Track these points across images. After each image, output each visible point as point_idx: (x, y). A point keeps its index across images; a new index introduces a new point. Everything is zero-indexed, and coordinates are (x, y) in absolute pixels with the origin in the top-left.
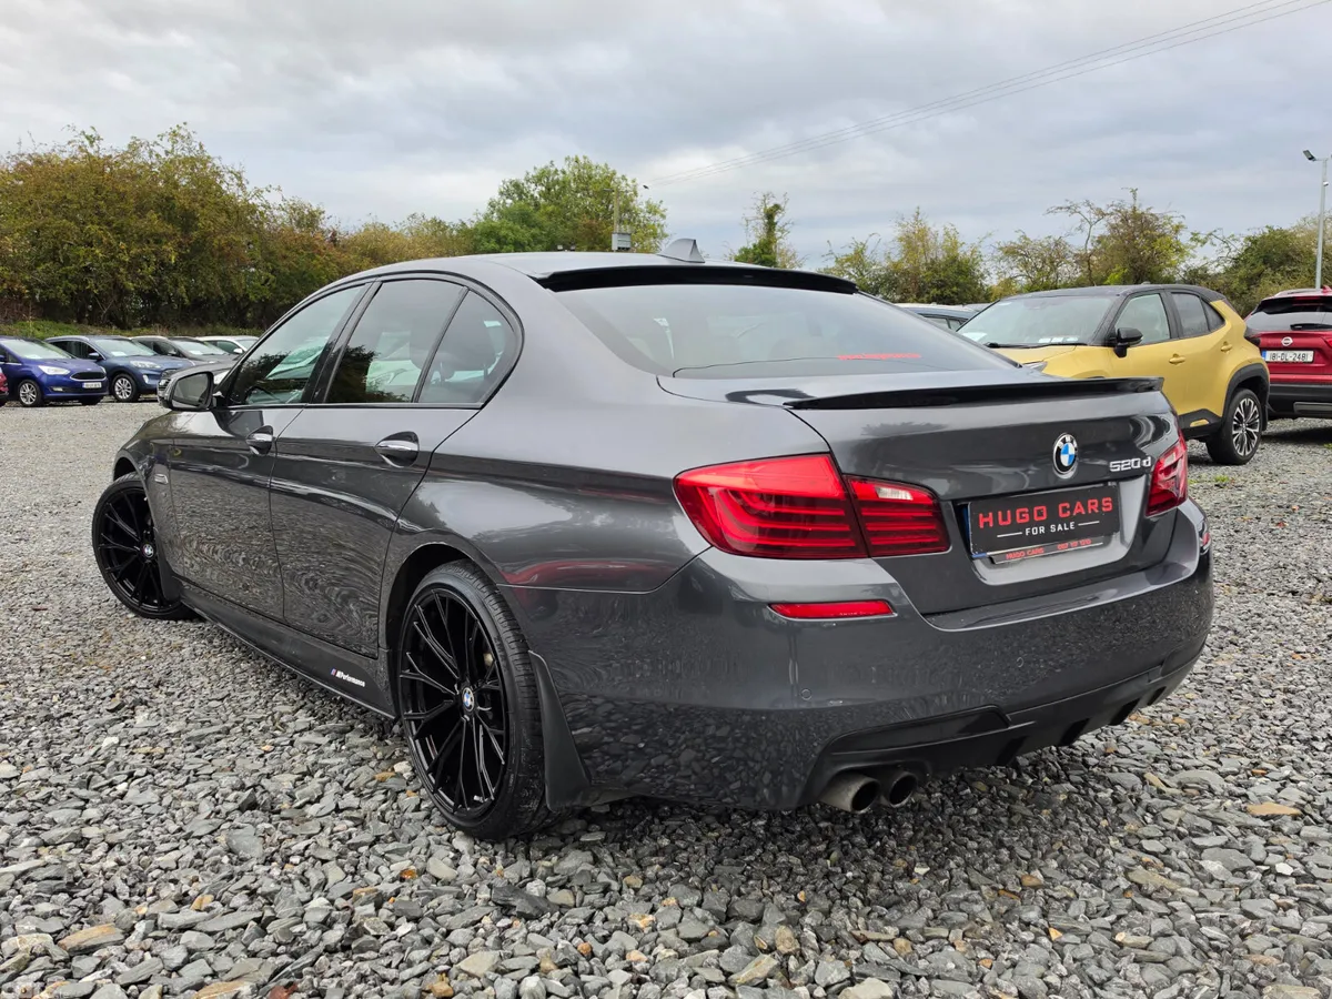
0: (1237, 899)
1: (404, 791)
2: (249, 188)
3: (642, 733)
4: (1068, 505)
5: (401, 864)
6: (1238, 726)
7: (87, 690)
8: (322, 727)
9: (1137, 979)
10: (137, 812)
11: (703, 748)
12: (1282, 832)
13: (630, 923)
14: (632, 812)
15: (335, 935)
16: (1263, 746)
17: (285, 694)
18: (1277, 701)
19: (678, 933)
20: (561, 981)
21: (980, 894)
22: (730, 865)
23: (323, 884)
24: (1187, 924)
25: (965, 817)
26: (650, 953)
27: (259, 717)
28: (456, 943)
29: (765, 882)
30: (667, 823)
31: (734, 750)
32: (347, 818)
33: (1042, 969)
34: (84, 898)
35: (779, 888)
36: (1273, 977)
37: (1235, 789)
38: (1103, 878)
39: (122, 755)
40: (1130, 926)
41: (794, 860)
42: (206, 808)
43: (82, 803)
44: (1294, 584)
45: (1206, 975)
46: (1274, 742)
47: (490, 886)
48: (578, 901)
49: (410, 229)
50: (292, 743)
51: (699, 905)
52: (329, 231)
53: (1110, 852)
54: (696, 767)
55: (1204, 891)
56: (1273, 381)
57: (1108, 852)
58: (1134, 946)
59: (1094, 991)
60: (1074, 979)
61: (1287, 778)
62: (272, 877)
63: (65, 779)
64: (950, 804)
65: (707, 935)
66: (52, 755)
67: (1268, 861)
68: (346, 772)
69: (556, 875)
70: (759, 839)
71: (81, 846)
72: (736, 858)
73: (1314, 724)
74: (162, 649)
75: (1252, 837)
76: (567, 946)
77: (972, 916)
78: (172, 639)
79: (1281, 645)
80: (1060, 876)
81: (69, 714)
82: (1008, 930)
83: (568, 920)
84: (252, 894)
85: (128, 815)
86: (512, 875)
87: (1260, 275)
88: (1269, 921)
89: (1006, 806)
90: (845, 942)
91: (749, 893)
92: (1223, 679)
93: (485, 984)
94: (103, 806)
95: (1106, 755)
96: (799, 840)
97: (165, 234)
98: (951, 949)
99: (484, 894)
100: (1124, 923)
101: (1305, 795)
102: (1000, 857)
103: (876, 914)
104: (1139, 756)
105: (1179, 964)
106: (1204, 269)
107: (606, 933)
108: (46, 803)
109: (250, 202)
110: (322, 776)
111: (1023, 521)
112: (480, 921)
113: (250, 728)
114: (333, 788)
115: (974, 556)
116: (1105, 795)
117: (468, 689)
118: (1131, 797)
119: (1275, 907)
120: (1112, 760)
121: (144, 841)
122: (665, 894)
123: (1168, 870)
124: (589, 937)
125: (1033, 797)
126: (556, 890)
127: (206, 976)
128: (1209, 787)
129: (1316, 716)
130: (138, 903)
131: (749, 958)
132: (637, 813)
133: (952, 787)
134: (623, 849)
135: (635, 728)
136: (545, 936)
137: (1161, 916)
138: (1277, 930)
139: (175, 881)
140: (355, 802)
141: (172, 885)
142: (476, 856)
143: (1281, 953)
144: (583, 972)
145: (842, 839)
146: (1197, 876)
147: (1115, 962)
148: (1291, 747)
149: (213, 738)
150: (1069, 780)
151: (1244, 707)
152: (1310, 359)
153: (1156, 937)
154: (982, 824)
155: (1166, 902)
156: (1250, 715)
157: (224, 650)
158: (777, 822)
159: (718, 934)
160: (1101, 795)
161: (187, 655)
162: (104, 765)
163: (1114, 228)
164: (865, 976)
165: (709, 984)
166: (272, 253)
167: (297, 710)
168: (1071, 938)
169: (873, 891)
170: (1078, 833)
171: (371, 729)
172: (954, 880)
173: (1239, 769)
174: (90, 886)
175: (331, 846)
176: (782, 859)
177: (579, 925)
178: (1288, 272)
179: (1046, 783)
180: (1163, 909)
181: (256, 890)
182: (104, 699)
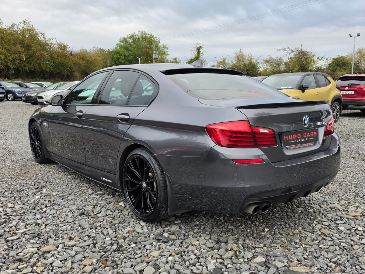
0: (349, 237)
1: (123, 210)
2: (47, 38)
3: (191, 194)
4: (306, 134)
5: (128, 229)
6: (343, 193)
7: (26, 183)
8: (96, 193)
9: (326, 256)
10: (51, 216)
11: (210, 198)
12: (358, 220)
13: (193, 243)
14: (187, 215)
15: (115, 247)
16: (351, 198)
17: (83, 184)
18: (353, 186)
19: (206, 246)
20: (178, 258)
21: (283, 236)
22: (216, 229)
23: (108, 234)
24: (337, 243)
25: (275, 216)
26: (200, 251)
27: (78, 190)
28: (148, 249)
29: (226, 233)
30: (197, 218)
31: (219, 198)
32: (110, 217)
33: (302, 254)
34: (43, 238)
35: (230, 234)
36: (361, 255)
37: (344, 209)
38: (314, 231)
39: (42, 201)
40: (323, 243)
41: (233, 227)
42: (70, 215)
43: (34, 214)
44: (353, 155)
45: (344, 255)
46: (353, 197)
47: (153, 234)
48: (177, 238)
49: (93, 51)
50: (89, 198)
51: (210, 239)
52: (70, 51)
53: (315, 225)
54: (208, 203)
55: (340, 235)
56: (343, 99)
57: (314, 225)
58: (324, 248)
59: (316, 259)
60: (311, 256)
61: (358, 206)
62: (93, 232)
63: (28, 207)
64: (271, 213)
65: (214, 246)
66: (22, 201)
67: (356, 227)
68: (106, 205)
69: (170, 232)
70: (222, 222)
71: (37, 225)
72: (217, 227)
73: (363, 192)
74: (44, 172)
75: (351, 221)
76: (178, 249)
77: (282, 241)
78: (47, 169)
79: (352, 172)
80: (303, 231)
81: (24, 190)
82: (292, 244)
83: (176, 243)
84: (89, 237)
85: (48, 217)
86: (159, 232)
87: (336, 69)
88: (358, 242)
89: (286, 213)
90: (250, 248)
91: (223, 236)
92: (338, 180)
93: (158, 259)
94: (41, 214)
95: (310, 200)
96: (233, 222)
97: (22, 52)
98: (278, 249)
99: (152, 236)
100: (321, 243)
101: (363, 210)
102: (287, 226)
103: (257, 241)
104: (318, 201)
105: (336, 252)
106: (321, 67)
107: (187, 246)
108: (24, 214)
109: (47, 42)
110: (100, 206)
111: (295, 138)
112: (152, 243)
113: (76, 193)
114: (103, 210)
115: (283, 147)
116: (311, 210)
117: (144, 182)
118: (318, 211)
119: (359, 238)
120: (311, 202)
121: (55, 223)
122: (200, 236)
123: (330, 229)
124: (183, 247)
125: (292, 211)
126: (171, 235)
127: (82, 258)
128: (338, 208)
129: (363, 190)
130: (58, 240)
131: (226, 252)
132: (189, 215)
133: (271, 209)
134: (187, 225)
135: (188, 193)
136: (171, 247)
137: (330, 241)
138: (360, 244)
139: (67, 234)
140: (111, 213)
141: (66, 235)
142: (148, 227)
143: (362, 250)
144: (183, 256)
145: (244, 222)
146: (338, 231)
147: (320, 252)
148: (358, 198)
149: (67, 196)
150: (301, 207)
151: (344, 188)
152: (353, 93)
153: (330, 246)
154: (280, 218)
155: (331, 237)
156: (346, 190)
157: (62, 172)
158: (226, 218)
159: (217, 246)
160: (310, 211)
161: (52, 174)
162: (38, 204)
163: (296, 55)
164: (257, 256)
165: (217, 258)
166: (53, 58)
167: (88, 189)
168: (308, 246)
169: (255, 235)
170: (306, 220)
171: (110, 194)
172: (276, 232)
173: (345, 204)
174: (44, 235)
175: (107, 224)
176: (230, 227)
177: (179, 244)
178: (344, 68)
179: (295, 208)
180: (330, 239)
181: (90, 236)
182: (32, 186)
